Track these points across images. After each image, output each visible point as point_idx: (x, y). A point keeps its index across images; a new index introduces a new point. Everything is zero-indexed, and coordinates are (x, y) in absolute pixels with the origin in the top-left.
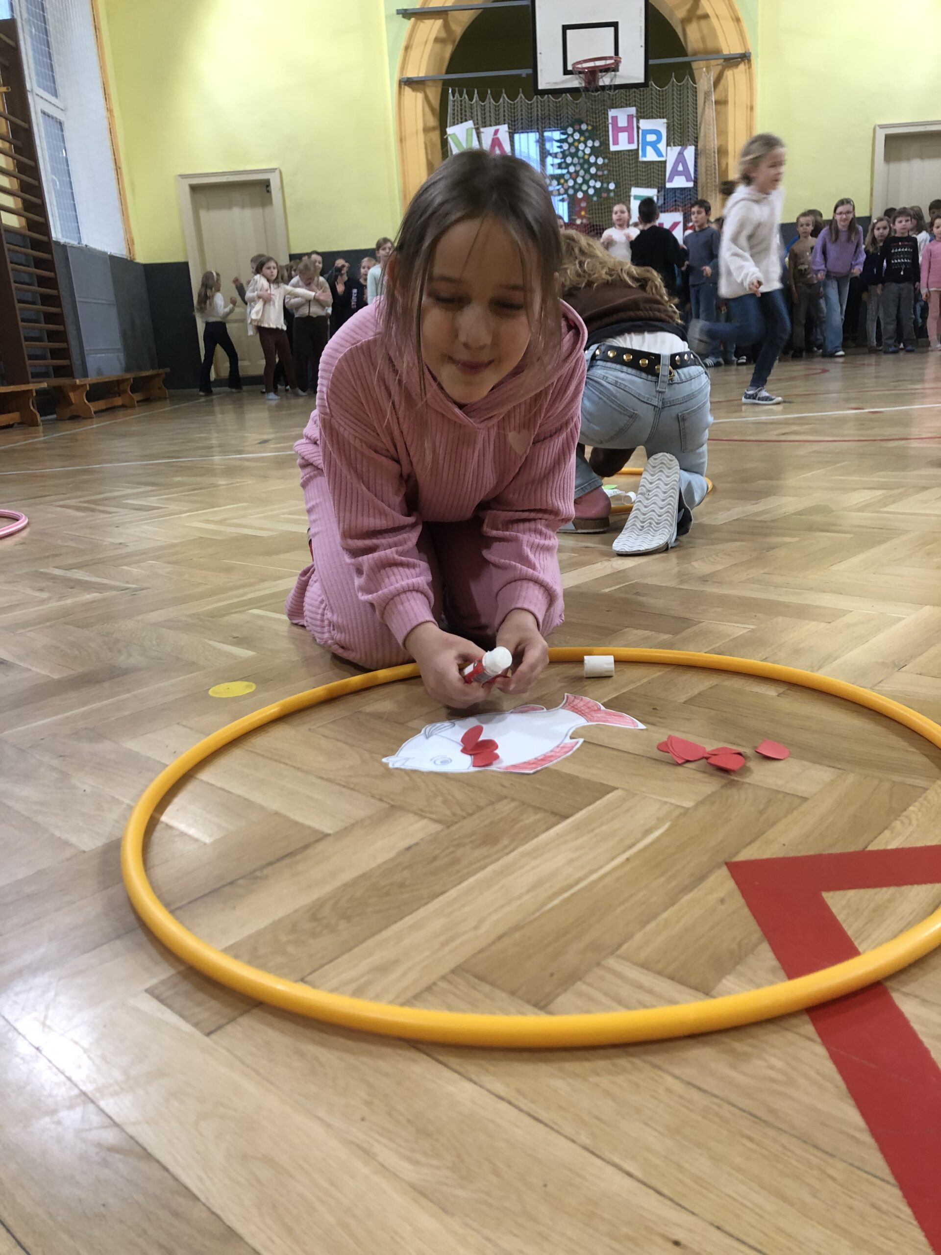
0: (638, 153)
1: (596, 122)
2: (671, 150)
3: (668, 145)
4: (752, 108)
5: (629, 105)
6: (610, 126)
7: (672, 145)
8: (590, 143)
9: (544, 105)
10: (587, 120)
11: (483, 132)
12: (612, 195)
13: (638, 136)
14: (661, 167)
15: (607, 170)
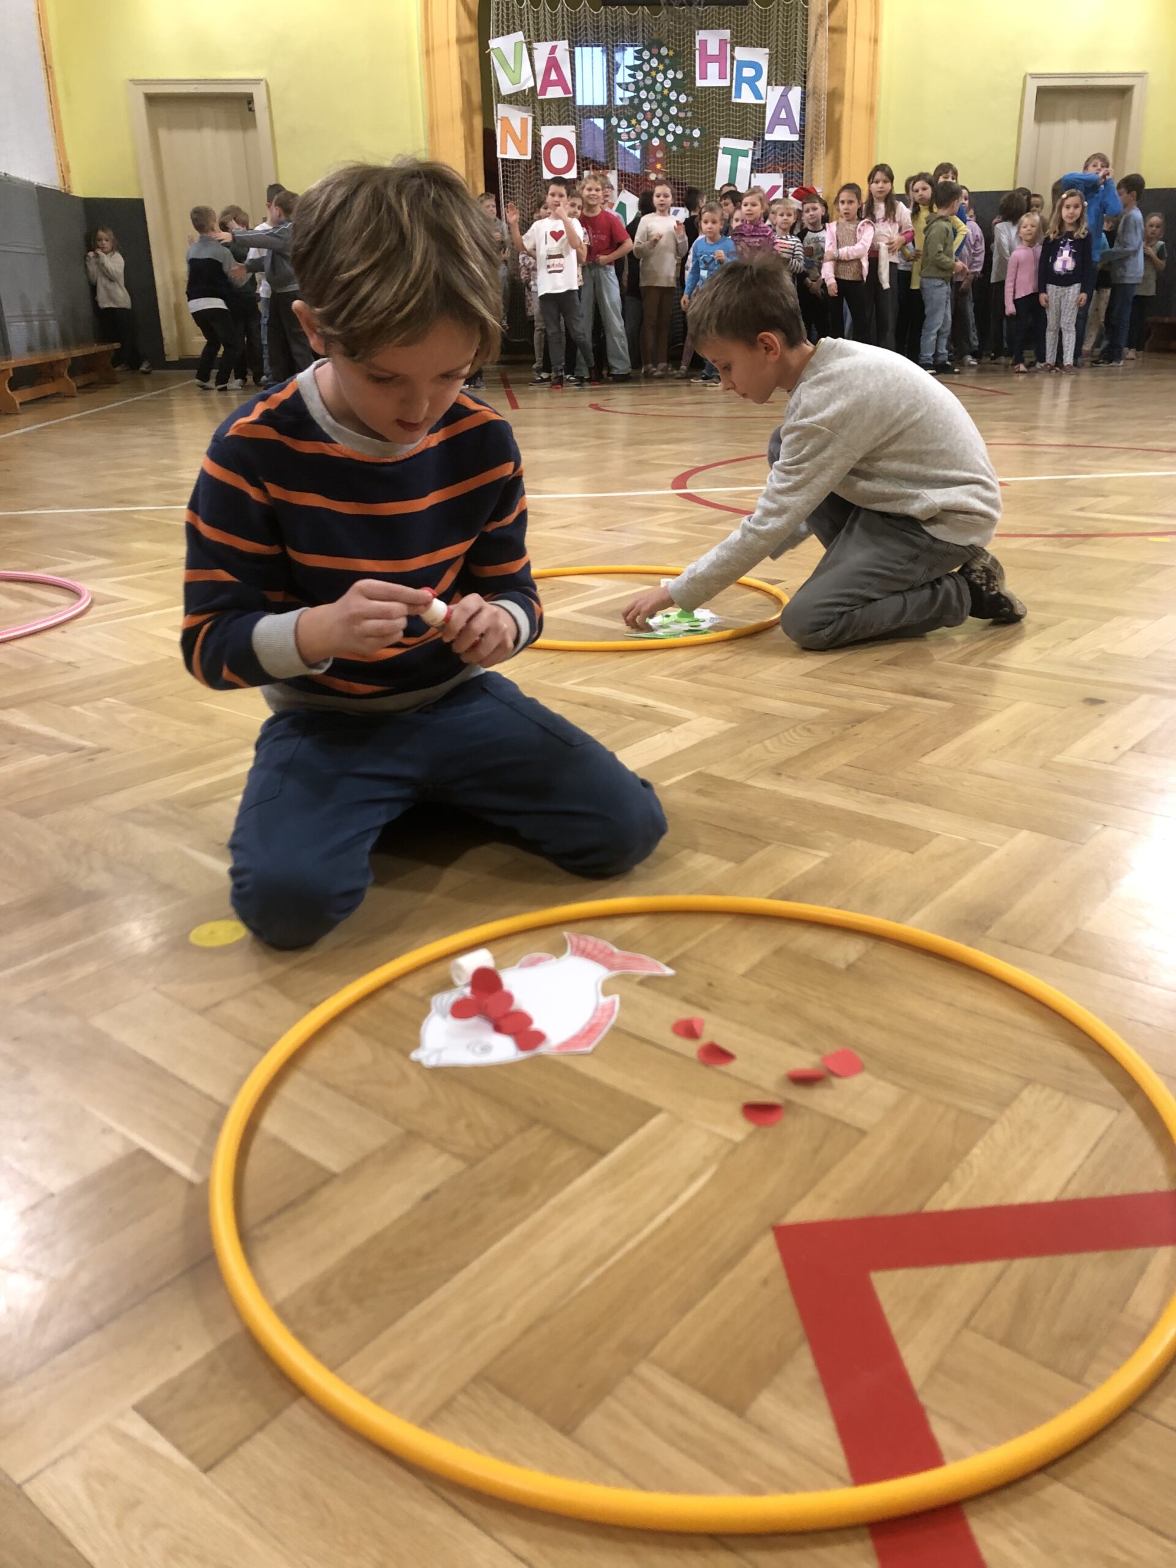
0: (730, 93)
1: (680, 47)
2: (773, 90)
3: (769, 84)
4: (876, 41)
5: (721, 26)
6: (697, 52)
7: (774, 83)
8: (671, 74)
9: (616, 17)
10: (668, 42)
11: (536, 48)
12: (696, 144)
13: (732, 70)
14: (760, 112)
15: (691, 111)
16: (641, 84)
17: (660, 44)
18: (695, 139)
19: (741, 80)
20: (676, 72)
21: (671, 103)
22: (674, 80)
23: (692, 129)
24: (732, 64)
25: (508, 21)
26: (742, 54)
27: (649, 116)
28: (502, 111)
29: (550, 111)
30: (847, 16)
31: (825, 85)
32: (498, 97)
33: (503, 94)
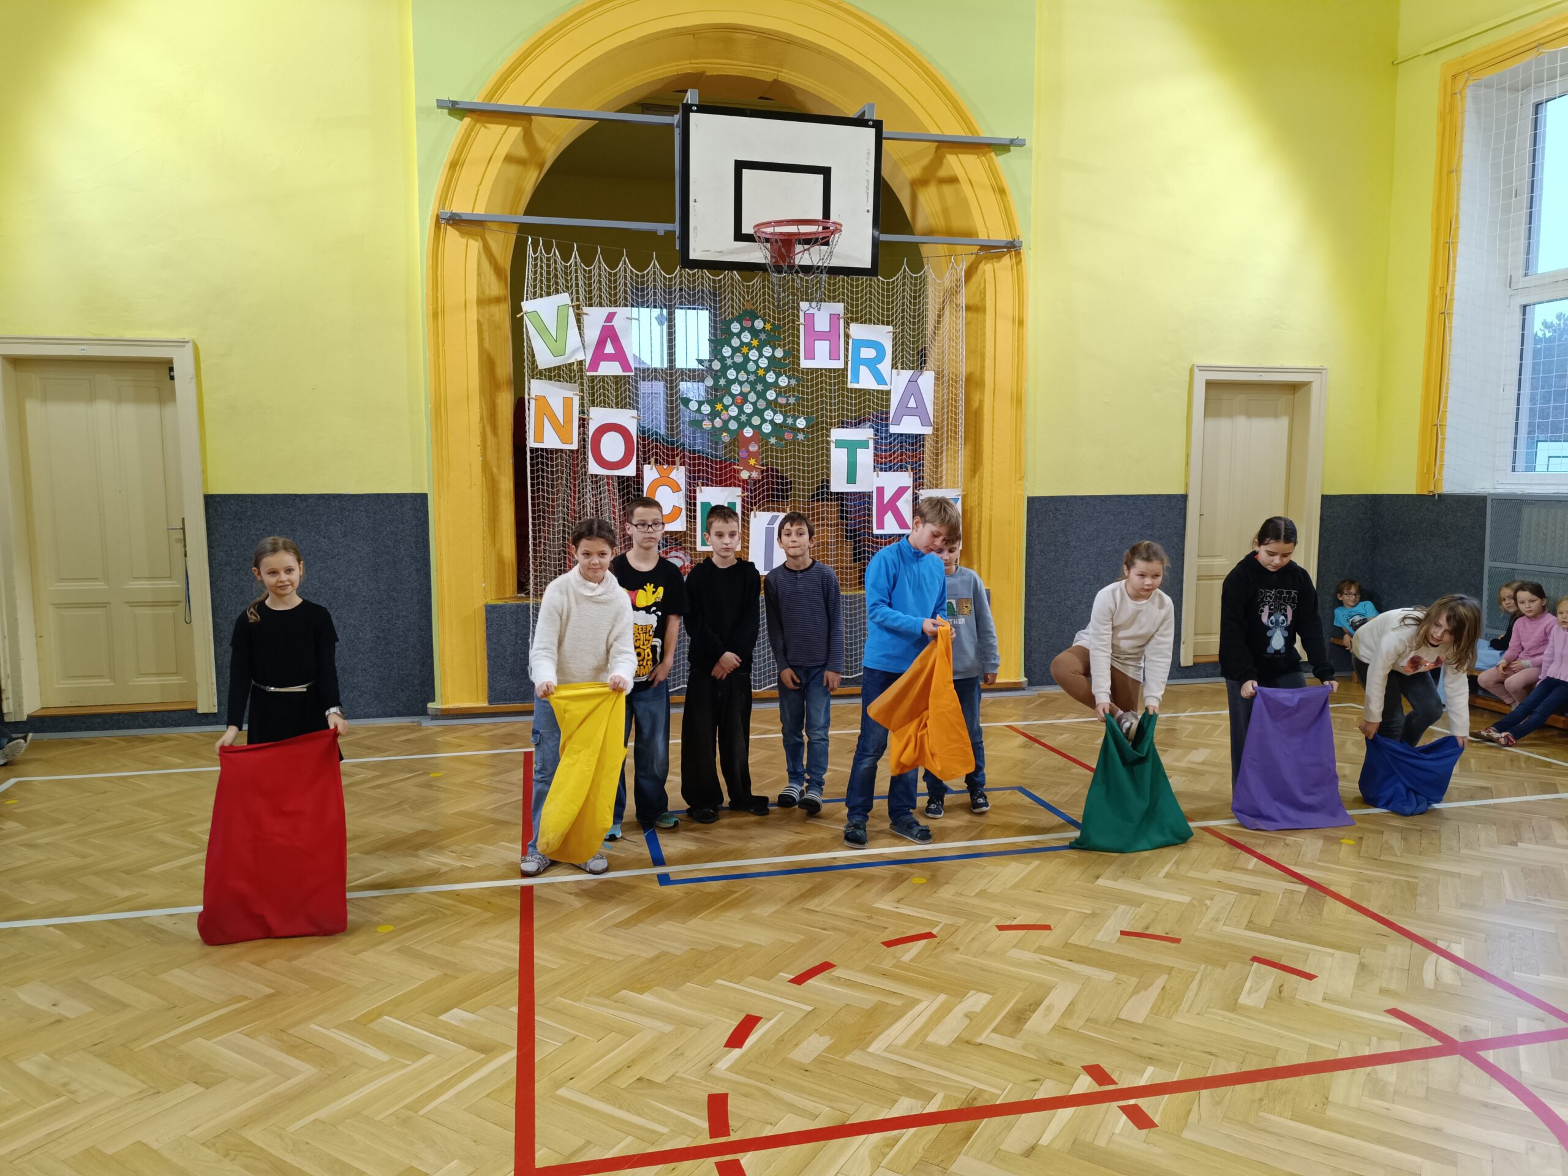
0: (845, 376)
1: (780, 319)
2: (898, 374)
3: (894, 366)
4: (1021, 323)
5: (834, 299)
6: (802, 328)
7: (900, 367)
8: (767, 351)
9: (694, 282)
10: (764, 314)
11: (586, 314)
12: (801, 436)
13: (847, 350)
14: (882, 400)
15: (794, 396)
16: (729, 362)
17: (754, 316)
18: (799, 430)
19: (859, 361)
20: (774, 348)
21: (768, 386)
22: (772, 359)
23: (795, 418)
24: (847, 343)
25: (548, 280)
26: (858, 331)
27: (739, 399)
28: (536, 388)
29: (604, 390)
30: (985, 294)
31: (963, 371)
32: (533, 372)
33: (540, 368)
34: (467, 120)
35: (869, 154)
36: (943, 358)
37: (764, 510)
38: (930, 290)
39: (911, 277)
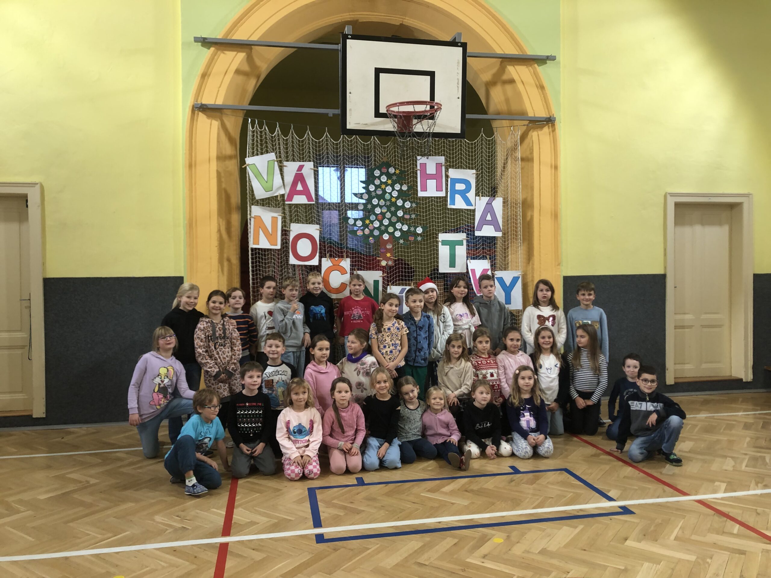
0: (446, 201)
1: (404, 168)
2: (480, 200)
3: (477, 194)
4: (556, 168)
5: (438, 154)
6: (419, 172)
7: (481, 195)
8: (397, 187)
9: (351, 145)
10: (395, 164)
11: (286, 166)
12: (419, 238)
13: (447, 185)
14: (470, 215)
15: (414, 214)
16: (373, 194)
17: (388, 166)
18: (418, 235)
19: (455, 192)
20: (401, 185)
21: (398, 208)
22: (400, 191)
23: (416, 227)
24: (447, 181)
25: (261, 145)
26: (454, 173)
27: (380, 217)
28: (256, 211)
29: (297, 212)
30: (533, 150)
31: (520, 197)
32: (253, 200)
33: (257, 198)
34: (212, 49)
35: (458, 63)
36: (507, 189)
37: (396, 285)
38: (498, 148)
39: (486, 139)
